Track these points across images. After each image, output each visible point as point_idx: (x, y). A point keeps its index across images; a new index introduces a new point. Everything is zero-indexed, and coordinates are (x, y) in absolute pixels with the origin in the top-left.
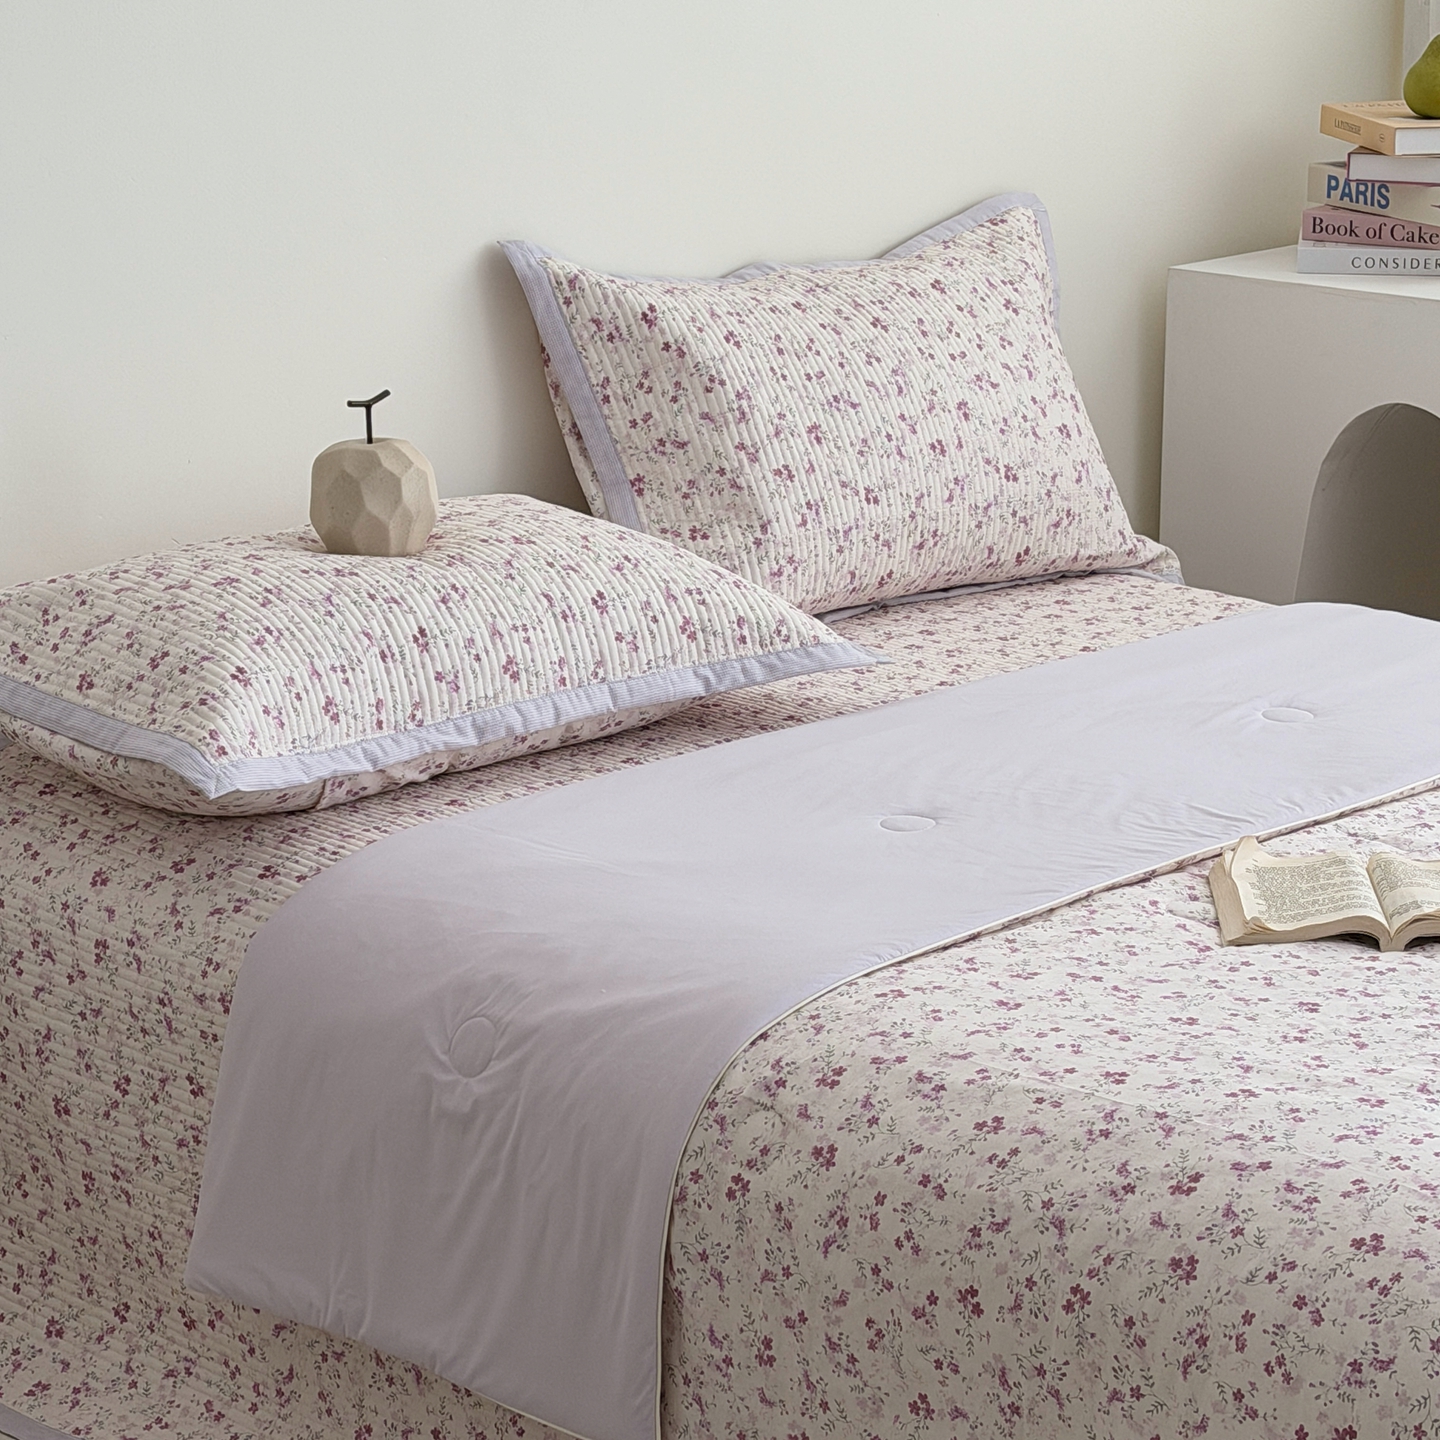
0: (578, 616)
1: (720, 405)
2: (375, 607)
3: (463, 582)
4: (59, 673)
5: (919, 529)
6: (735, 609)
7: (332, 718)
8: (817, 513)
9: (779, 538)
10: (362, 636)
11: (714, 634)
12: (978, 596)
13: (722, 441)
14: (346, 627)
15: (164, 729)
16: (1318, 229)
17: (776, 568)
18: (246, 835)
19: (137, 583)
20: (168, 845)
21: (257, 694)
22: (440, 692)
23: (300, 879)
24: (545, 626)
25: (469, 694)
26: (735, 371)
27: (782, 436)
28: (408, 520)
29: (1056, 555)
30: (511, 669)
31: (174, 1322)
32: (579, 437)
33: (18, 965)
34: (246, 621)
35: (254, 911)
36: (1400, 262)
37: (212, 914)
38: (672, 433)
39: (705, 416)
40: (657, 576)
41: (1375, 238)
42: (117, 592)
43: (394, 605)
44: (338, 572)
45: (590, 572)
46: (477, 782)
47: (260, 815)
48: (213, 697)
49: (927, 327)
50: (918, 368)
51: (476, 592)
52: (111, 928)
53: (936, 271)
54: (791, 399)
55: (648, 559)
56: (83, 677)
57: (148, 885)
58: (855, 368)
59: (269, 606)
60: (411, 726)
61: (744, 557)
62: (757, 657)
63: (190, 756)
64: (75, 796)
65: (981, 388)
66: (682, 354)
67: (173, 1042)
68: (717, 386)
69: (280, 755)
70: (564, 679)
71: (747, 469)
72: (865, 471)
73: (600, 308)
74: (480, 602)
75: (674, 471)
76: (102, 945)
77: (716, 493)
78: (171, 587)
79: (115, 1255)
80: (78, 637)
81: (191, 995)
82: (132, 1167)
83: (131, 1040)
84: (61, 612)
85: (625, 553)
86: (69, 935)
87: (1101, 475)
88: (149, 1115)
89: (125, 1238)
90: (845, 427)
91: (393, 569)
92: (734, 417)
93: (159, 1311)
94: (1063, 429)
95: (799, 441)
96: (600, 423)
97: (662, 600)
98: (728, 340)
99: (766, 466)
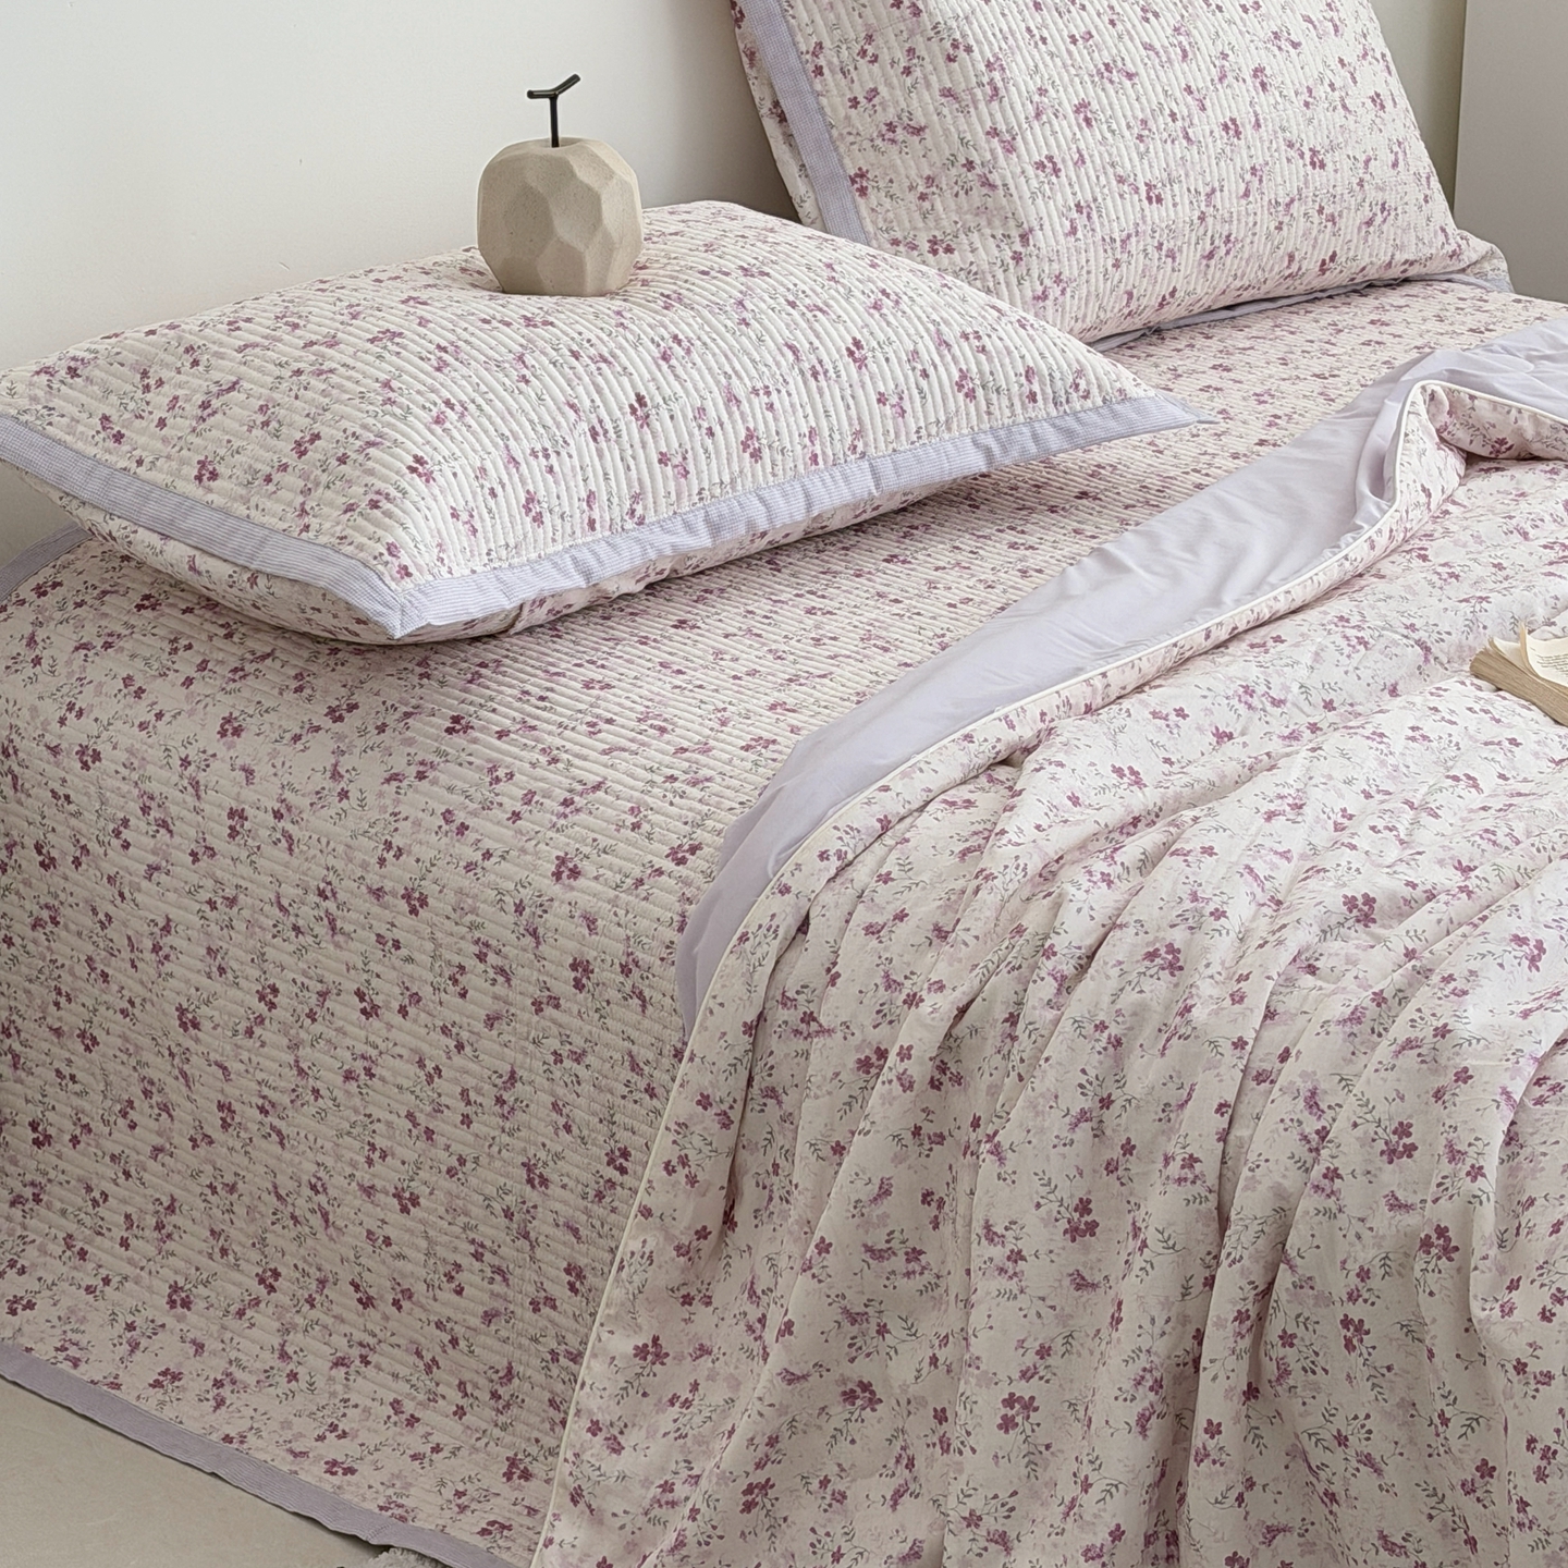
0: (831, 373)
1: (967, 80)
2: (580, 369)
3: (685, 332)
4: (168, 457)
5: (1209, 234)
6: (1022, 357)
7: (534, 520)
8: (1089, 217)
9: (1044, 251)
10: (567, 409)
11: (998, 391)
12: (1270, 313)
13: (969, 124)
14: (546, 397)
15: (323, 539)
17: (1040, 289)
18: (422, 670)
19: (266, 337)
20: (319, 683)
21: (442, 491)
22: (665, 478)
23: (501, 735)
24: (792, 387)
25: (700, 480)
26: (984, 33)
27: (1044, 118)
28: (609, 248)
29: (1366, 260)
30: (751, 445)
31: (344, 1298)
32: (782, 118)
33: (123, 836)
34: (418, 392)
35: (443, 778)
37: (388, 781)
38: (905, 115)
39: (948, 93)
40: (923, 316)
42: (240, 350)
43: (603, 365)
44: (529, 321)
45: (841, 313)
46: (706, 591)
47: (438, 643)
48: (387, 497)
50: (1207, 29)
51: (705, 344)
52: (249, 794)
54: (1052, 69)
55: (911, 294)
56: (202, 464)
57: (297, 738)
58: (1129, 26)
59: (446, 371)
60: (629, 525)
61: (1000, 276)
62: (1049, 419)
63: (365, 580)
64: (184, 612)
65: (1280, 48)
66: (917, 12)
67: (337, 945)
68: (962, 54)
69: (474, 572)
70: (816, 456)
71: (1002, 162)
72: (1145, 161)
74: (710, 357)
75: (908, 165)
76: (237, 814)
77: (962, 193)
78: (312, 343)
79: (262, 1208)
80: (192, 409)
81: (363, 888)
82: (286, 1100)
83: (278, 941)
84: (165, 374)
85: (880, 284)
86: (191, 800)
87: (1420, 157)
88: (303, 1035)
89: (275, 1187)
90: (1119, 104)
91: (595, 315)
92: (984, 94)
93: (322, 1282)
94: (1376, 99)
95: (1064, 123)
96: (810, 100)
97: (932, 348)
99: (1026, 157)
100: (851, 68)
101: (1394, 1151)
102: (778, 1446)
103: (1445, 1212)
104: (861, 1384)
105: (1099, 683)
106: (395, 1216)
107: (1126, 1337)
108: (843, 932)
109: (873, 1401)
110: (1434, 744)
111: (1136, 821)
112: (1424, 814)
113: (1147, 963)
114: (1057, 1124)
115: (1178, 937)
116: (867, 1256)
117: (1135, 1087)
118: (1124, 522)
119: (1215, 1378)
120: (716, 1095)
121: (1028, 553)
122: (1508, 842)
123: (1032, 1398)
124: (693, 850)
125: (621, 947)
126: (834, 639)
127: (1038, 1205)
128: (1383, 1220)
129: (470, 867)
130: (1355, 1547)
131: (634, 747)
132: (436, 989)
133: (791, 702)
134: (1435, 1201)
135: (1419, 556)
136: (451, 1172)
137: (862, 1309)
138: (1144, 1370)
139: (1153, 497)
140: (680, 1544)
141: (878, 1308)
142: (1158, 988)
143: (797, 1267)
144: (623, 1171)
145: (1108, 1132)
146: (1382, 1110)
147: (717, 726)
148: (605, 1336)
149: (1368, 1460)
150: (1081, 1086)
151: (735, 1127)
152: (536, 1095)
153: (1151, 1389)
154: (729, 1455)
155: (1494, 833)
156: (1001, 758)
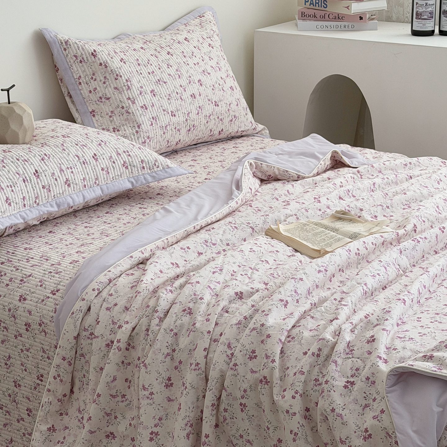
0: (88, 163)
1: (121, 84)
2: (19, 164)
3: (48, 153)
5: (189, 124)
6: (140, 157)
7: (9, 204)
8: (156, 121)
9: (144, 130)
10: (16, 174)
11: (134, 166)
12: (206, 146)
13: (122, 96)
14: (10, 171)
16: (303, 16)
17: (143, 140)
22: (44, 192)
23: (2, 263)
24: (78, 167)
25: (54, 192)
26: (125, 72)
27: (142, 94)
28: (25, 131)
29: (231, 131)
30: (67, 183)
32: (71, 97)
36: (332, 26)
39: (116, 88)
40: (113, 147)
41: (323, 18)
43: (26, 162)
44: (4, 151)
45: (90, 147)
46: (57, 223)
49: (185, 54)
50: (185, 69)
51: (53, 156)
53: (185, 34)
54: (144, 81)
55: (109, 141)
58: (164, 69)
60: (35, 205)
61: (133, 137)
62: (148, 174)
65: (205, 75)
66: (106, 67)
68: (119, 78)
70: (85, 185)
71: (132, 106)
72: (170, 105)
73: (76, 51)
74: (55, 159)
75: (106, 108)
77: (121, 115)
85: (101, 139)
87: (244, 103)
90: (162, 90)
91: (23, 149)
92: (126, 88)
94: (231, 88)
95: (148, 96)
96: (78, 92)
97: (116, 155)
98: (121, 61)
99: (138, 105)
100: (89, 82)
101: (251, 357)
103: (266, 372)
104: (110, 432)
105: (166, 241)
107: (182, 413)
108: (100, 310)
109: (114, 437)
110: (256, 253)
111: (178, 276)
112: (255, 270)
113: (183, 313)
114: (161, 357)
115: (191, 305)
116: (111, 397)
117: (182, 346)
118: (170, 201)
119: (207, 422)
120: (67, 357)
121: (144, 210)
122: (277, 276)
123: (158, 432)
124: (58, 291)
125: (39, 319)
126: (93, 234)
127: (157, 379)
128: (249, 376)
131: (39, 264)
133: (82, 251)
134: (263, 370)
135: (250, 206)
137: (110, 412)
138: (188, 421)
139: (178, 194)
141: (114, 411)
142: (186, 319)
143: (92, 402)
144: (42, 381)
145: (175, 358)
146: (248, 347)
147: (62, 258)
148: (39, 426)
149: (248, 441)
150: (167, 346)
151: (72, 365)
152: (16, 362)
153: (190, 426)
155: (273, 274)
156: (140, 262)
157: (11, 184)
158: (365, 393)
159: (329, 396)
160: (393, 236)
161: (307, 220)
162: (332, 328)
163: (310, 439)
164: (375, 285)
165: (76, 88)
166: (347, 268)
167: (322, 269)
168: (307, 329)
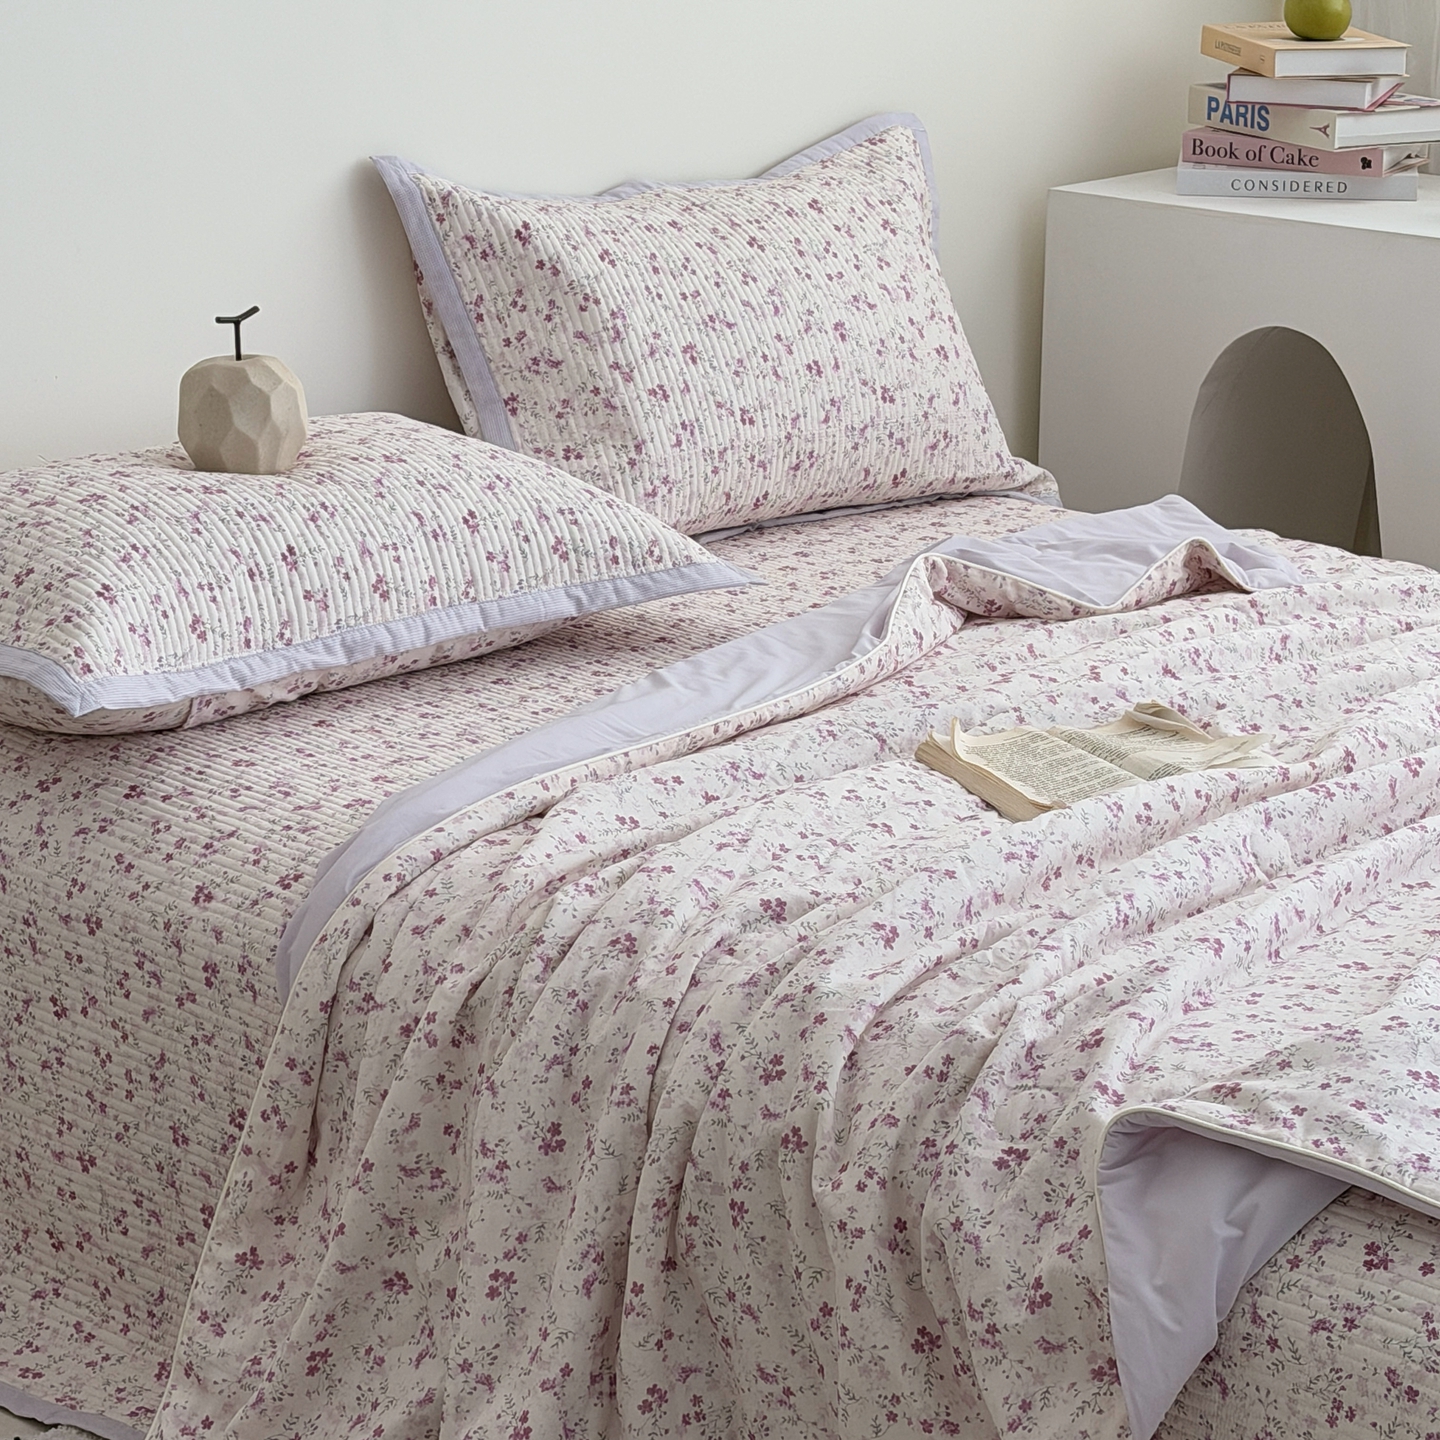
0: (449, 535)
1: (595, 325)
2: (243, 526)
3: (332, 500)
5: (795, 450)
6: (608, 529)
7: (199, 637)
8: (692, 433)
9: (653, 459)
10: (230, 554)
11: (587, 554)
12: (855, 517)
13: (596, 359)
14: (214, 545)
15: (28, 646)
16: (1198, 151)
17: (650, 488)
18: (112, 754)
19: (2, 500)
20: (34, 764)
21: (123, 610)
22: (309, 610)
23: (165, 799)
24: (416, 545)
25: (338, 613)
26: (610, 289)
27: (657, 356)
28: (277, 438)
29: (933, 477)
30: (380, 588)
31: (41, 1243)
32: (452, 355)
34: (112, 539)
35: (119, 831)
36: (1280, 185)
37: (77, 834)
38: (546, 352)
39: (580, 335)
40: (529, 496)
41: (1255, 160)
43: (262, 523)
44: (206, 490)
45: (460, 491)
46: (346, 702)
47: (126, 734)
48: (78, 613)
49: (803, 247)
50: (796, 290)
51: (346, 510)
53: (813, 191)
54: (665, 319)
55: (520, 478)
57: (13, 804)
58: (731, 287)
59: (136, 523)
60: (279, 645)
61: (619, 477)
62: (629, 578)
63: (55, 674)
65: (858, 308)
66: (556, 272)
67: (37, 962)
68: (591, 305)
69: (146, 673)
70: (435, 599)
71: (622, 388)
72: (740, 392)
73: (473, 225)
74: (349, 519)
75: (548, 390)
77: (590, 413)
78: (36, 503)
81: (56, 917)
85: (497, 472)
87: (979, 397)
88: (13, 1035)
90: (720, 347)
91: (261, 487)
92: (609, 336)
93: (26, 1232)
94: (941, 351)
95: (674, 360)
96: (474, 341)
97: (534, 520)
98: (602, 259)
99: (641, 386)
100: (505, 316)
101: (769, 1076)
102: (334, 1323)
103: (798, 1117)
104: (397, 1274)
105: (622, 760)
106: (79, 1176)
107: (576, 1224)
108: (396, 934)
109: (406, 1288)
110: (865, 803)
111: (624, 853)
112: (842, 849)
113: (610, 948)
114: (536, 1067)
115: (635, 929)
116: (401, 1174)
117: (594, 1038)
118: (685, 657)
119: (639, 1251)
120: (300, 1058)
121: (605, 678)
123: (512, 1274)
124: (296, 878)
125: (238, 952)
126: (437, 734)
127: (520, 1127)
128: (759, 1126)
129: (133, 896)
130: (742, 1379)
131: (263, 806)
132: (108, 993)
133: (391, 776)
134: (792, 1110)
135: (906, 682)
136: (119, 1137)
137: (398, 1216)
138: (589, 1246)
139: (713, 639)
140: (260, 1400)
141: (410, 1215)
142: (616, 966)
143: (351, 1184)
144: (240, 1127)
145: (574, 1072)
146: (762, 1046)
147: (329, 791)
148: (214, 1247)
149: (748, 1310)
150: (555, 1038)
151: (314, 1084)
152: (179, 1072)
153: (594, 1261)
154: (300, 1328)
155: (891, 861)
156: (536, 812)
157: (213, 581)
158: (1048, 1181)
159: (952, 1185)
160: (1270, 779)
161: (1049, 725)
162: (994, 1005)
163: (899, 1307)
164: (1161, 903)
165: (470, 329)
166: (1104, 855)
167: (1020, 850)
168: (930, 1004)
